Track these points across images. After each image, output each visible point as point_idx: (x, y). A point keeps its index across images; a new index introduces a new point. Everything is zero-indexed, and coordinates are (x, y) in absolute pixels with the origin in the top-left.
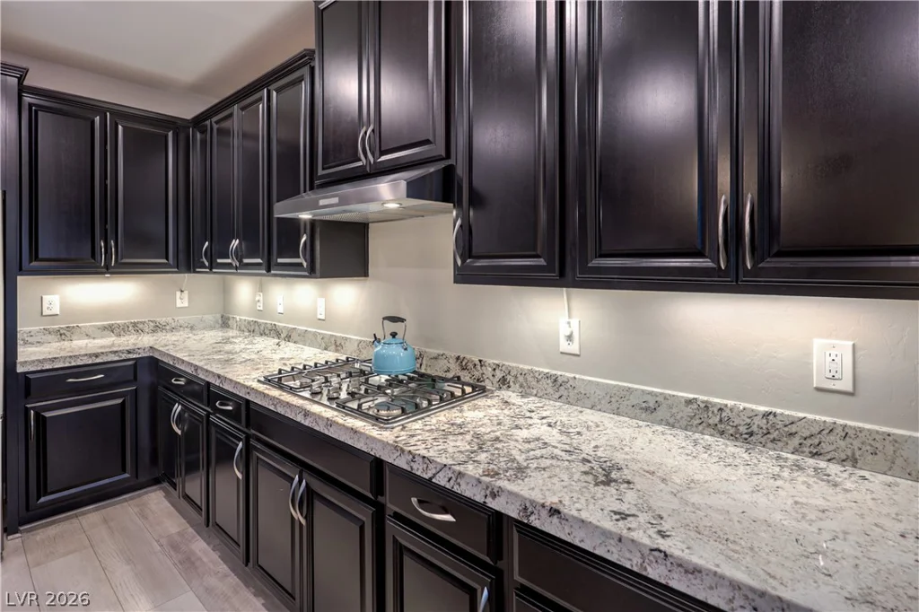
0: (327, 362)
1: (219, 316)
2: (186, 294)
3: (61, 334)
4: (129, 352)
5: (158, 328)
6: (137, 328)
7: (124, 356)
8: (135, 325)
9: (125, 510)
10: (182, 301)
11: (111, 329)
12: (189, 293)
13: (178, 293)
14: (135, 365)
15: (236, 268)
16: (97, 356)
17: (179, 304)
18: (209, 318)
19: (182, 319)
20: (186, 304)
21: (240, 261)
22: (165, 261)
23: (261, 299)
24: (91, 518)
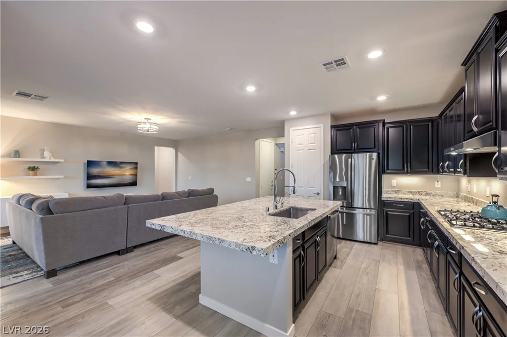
0: (471, 211)
1: (455, 193)
2: (439, 183)
3: (396, 192)
4: (411, 199)
5: (427, 194)
6: (419, 193)
7: (410, 201)
8: (419, 192)
9: (409, 249)
10: (438, 185)
11: (411, 192)
12: (441, 182)
13: (436, 182)
14: (413, 204)
15: (448, 173)
16: (401, 199)
17: (436, 186)
18: (451, 193)
19: (438, 192)
20: (440, 186)
21: (449, 170)
22: (427, 170)
23: (469, 186)
24: (399, 247)
